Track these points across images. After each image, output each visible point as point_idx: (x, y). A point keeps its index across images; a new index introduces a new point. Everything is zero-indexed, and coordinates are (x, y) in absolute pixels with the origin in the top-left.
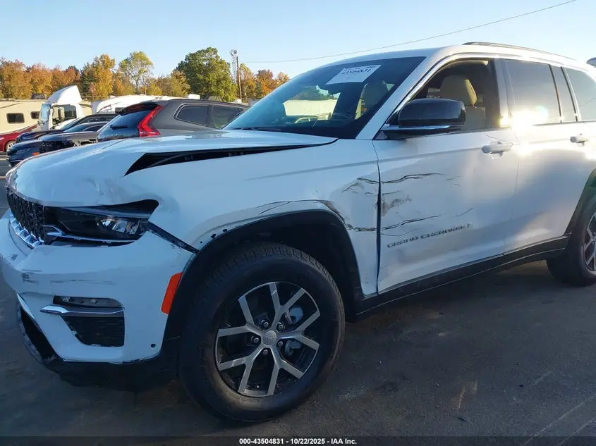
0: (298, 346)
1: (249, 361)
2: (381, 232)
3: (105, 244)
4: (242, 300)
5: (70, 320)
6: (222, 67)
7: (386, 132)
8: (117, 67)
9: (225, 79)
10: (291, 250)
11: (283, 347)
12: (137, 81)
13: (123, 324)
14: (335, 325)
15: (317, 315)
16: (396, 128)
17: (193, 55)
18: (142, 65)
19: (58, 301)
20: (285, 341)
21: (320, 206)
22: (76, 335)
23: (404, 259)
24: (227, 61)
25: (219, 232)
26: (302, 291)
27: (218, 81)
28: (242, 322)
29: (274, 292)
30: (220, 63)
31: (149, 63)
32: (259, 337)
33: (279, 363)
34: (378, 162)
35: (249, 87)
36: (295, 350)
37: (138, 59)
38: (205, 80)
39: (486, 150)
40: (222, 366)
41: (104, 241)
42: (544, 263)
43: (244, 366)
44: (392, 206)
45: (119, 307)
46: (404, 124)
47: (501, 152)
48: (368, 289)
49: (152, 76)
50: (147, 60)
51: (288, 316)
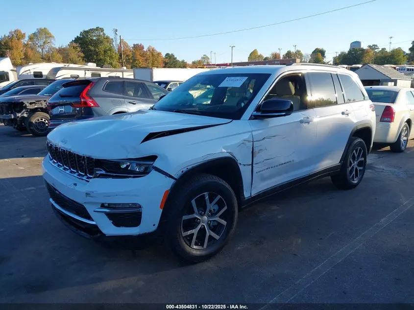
0: (216, 224)
1: (195, 231)
2: (254, 166)
3: (130, 177)
4: (193, 202)
5: (110, 216)
6: (108, 42)
7: (254, 116)
8: (27, 39)
9: (110, 50)
10: (214, 177)
11: (210, 224)
12: (42, 50)
13: (141, 215)
14: (234, 212)
15: (226, 208)
16: (259, 114)
17: (86, 32)
18: (46, 37)
19: (103, 206)
20: (210, 221)
21: (228, 155)
22: (112, 223)
23: (263, 179)
24: (111, 37)
25: (185, 170)
26: (219, 197)
27: (105, 52)
28: (193, 212)
29: (207, 198)
30: (106, 39)
31: (51, 36)
32: (200, 219)
33: (208, 232)
34: (252, 131)
35: (127, 56)
36: (215, 226)
37: (42, 33)
38: (95, 50)
39: (301, 122)
40: (184, 234)
41: (129, 175)
42: (330, 177)
43: (193, 234)
44: (259, 153)
45: (140, 207)
46: (263, 112)
47: (308, 123)
48: (247, 195)
49: (53, 46)
50: (50, 34)
51: (212, 209)
